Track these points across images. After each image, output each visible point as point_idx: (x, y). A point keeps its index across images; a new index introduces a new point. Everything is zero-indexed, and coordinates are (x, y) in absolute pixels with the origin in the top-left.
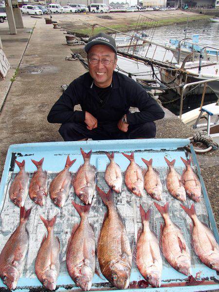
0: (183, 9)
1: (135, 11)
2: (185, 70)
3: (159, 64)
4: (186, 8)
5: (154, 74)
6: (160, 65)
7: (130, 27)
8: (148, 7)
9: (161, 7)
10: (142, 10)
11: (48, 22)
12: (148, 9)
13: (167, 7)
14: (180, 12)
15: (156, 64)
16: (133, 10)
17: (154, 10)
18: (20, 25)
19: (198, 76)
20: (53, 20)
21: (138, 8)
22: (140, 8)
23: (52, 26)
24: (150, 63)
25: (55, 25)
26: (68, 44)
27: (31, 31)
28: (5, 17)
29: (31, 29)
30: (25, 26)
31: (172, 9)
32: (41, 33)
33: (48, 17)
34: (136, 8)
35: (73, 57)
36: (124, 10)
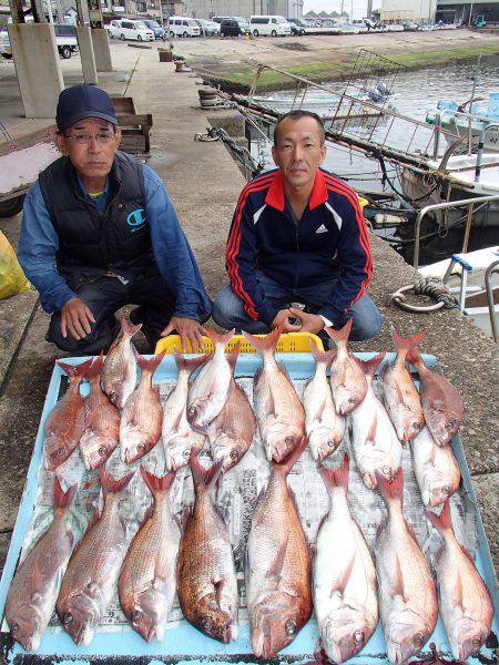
0: (474, 28)
1: (360, 33)
2: (447, 173)
3: (396, 157)
4: (481, 24)
5: (385, 177)
6: (399, 159)
7: (347, 69)
8: (391, 22)
9: (423, 23)
10: (377, 29)
11: (165, 57)
12: (392, 27)
13: (437, 21)
14: (466, 34)
15: (390, 155)
16: (357, 30)
17: (405, 30)
18: (105, 63)
19: (473, 187)
20: (176, 52)
21: (368, 25)
22: (372, 24)
23: (171, 66)
24: (377, 154)
25: (178, 66)
26: (204, 108)
27: (127, 78)
28: (74, 47)
29: (126, 73)
30: (115, 66)
31: (447, 26)
32: (149, 81)
33: (166, 46)
34: (363, 24)
35: (210, 134)
36: (336, 30)
